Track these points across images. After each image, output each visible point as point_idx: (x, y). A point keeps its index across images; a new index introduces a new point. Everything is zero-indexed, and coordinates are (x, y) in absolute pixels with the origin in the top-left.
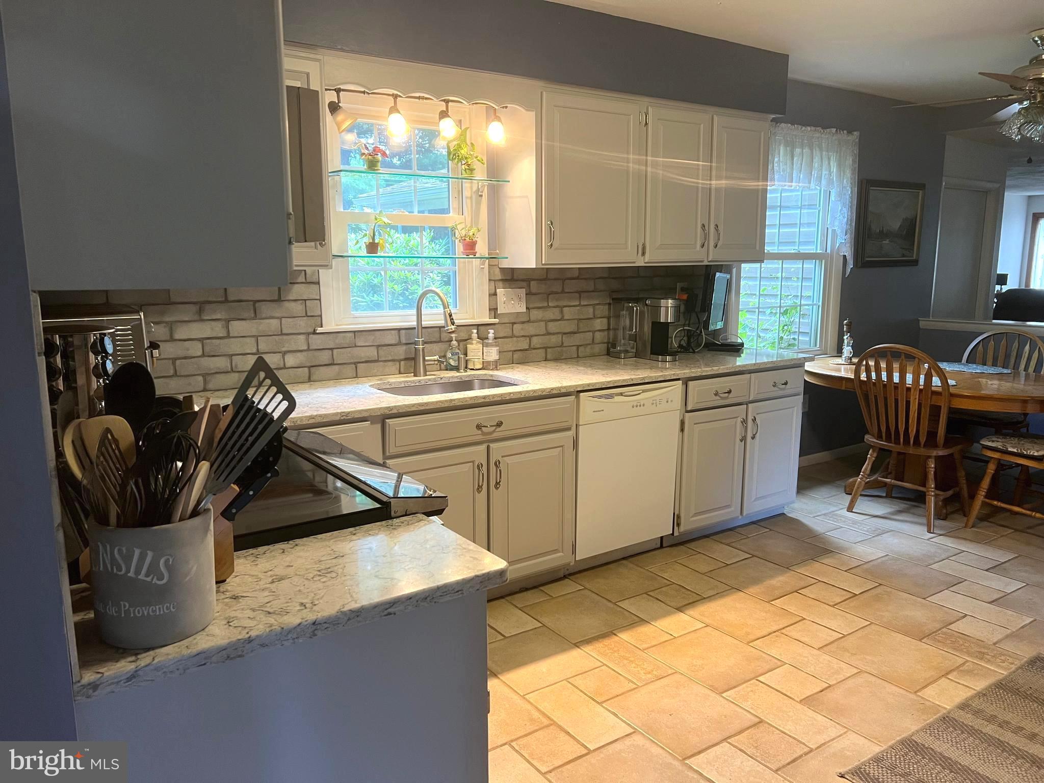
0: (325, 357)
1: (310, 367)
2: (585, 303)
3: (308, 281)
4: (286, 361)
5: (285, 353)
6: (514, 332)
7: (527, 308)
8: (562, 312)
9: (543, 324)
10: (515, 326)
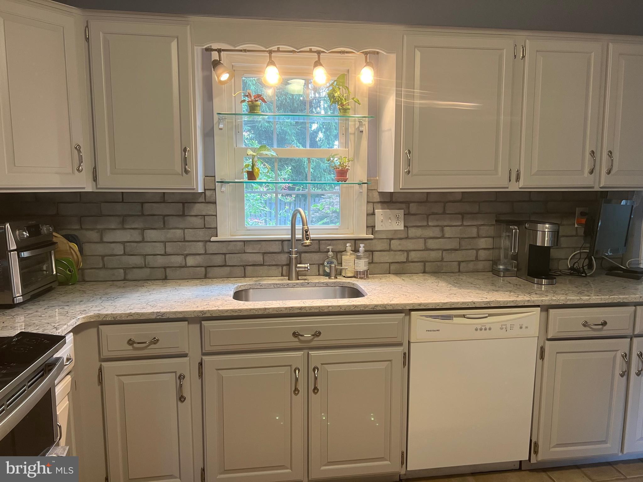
0: (218, 260)
1: (206, 267)
2: (469, 224)
3: (207, 201)
4: (187, 261)
5: (186, 256)
6: (392, 246)
7: (405, 226)
9: (422, 241)
10: (392, 242)
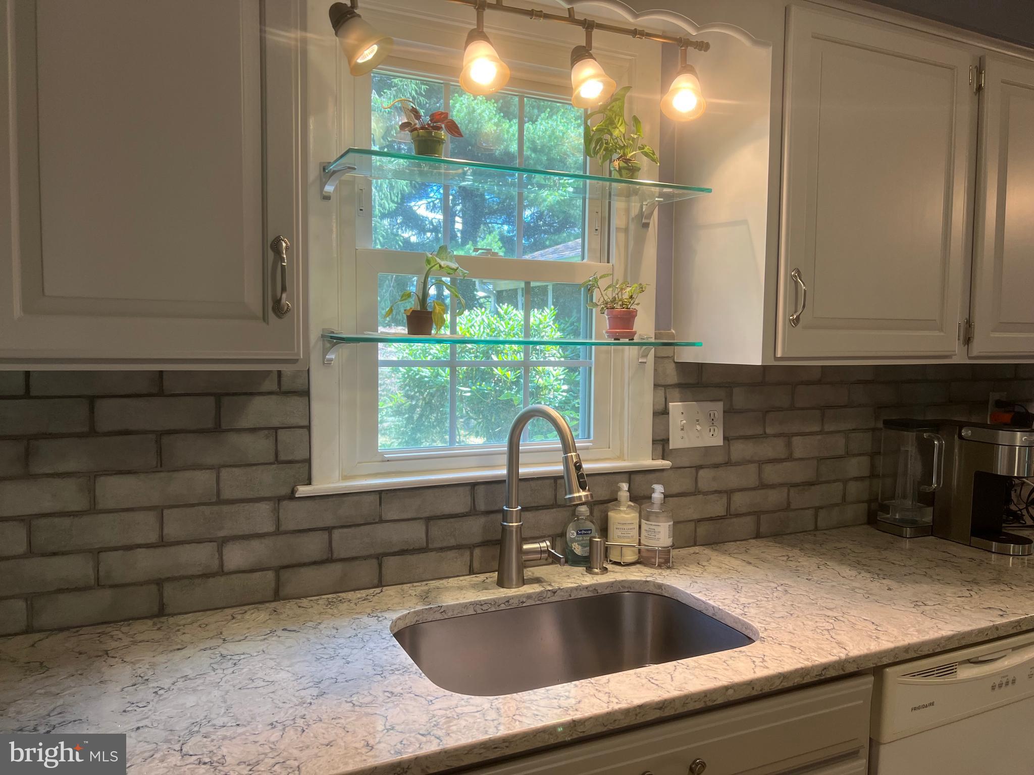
0: (312, 546)
1: (279, 570)
2: (832, 429)
3: (284, 388)
4: (224, 558)
5: (223, 542)
6: (700, 485)
7: (725, 438)
8: (789, 445)
9: (753, 468)
10: (702, 473)
